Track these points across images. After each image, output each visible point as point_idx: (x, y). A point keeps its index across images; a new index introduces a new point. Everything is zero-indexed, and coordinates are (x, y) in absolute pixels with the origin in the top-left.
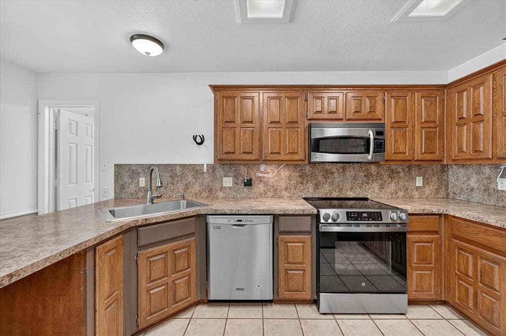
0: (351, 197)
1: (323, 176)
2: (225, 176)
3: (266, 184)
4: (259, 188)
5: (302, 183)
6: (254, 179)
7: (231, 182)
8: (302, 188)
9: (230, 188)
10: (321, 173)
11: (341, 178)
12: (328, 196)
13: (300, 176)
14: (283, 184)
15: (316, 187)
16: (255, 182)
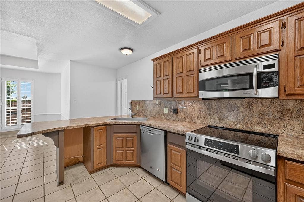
0: (258, 131)
1: (227, 110)
2: (165, 107)
3: (186, 113)
4: (181, 115)
5: (209, 114)
6: (179, 109)
7: (168, 110)
8: (209, 118)
9: (167, 114)
10: (226, 107)
11: (247, 113)
12: (233, 127)
13: (208, 109)
14: (196, 114)
15: (222, 118)
16: (179, 111)
